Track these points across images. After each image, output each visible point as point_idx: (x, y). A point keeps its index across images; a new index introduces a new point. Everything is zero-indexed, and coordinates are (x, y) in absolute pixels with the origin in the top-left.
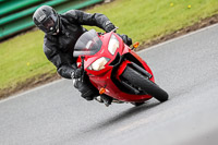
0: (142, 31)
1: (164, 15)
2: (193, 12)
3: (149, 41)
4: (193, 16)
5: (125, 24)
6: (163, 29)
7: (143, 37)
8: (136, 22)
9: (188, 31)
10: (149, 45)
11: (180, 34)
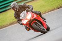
0: (45, 8)
1: (51, 4)
2: (60, 3)
3: (47, 11)
4: (60, 4)
5: (40, 6)
6: (51, 8)
7: (45, 10)
8: (43, 6)
9: (58, 8)
10: (47, 12)
11: (56, 9)
